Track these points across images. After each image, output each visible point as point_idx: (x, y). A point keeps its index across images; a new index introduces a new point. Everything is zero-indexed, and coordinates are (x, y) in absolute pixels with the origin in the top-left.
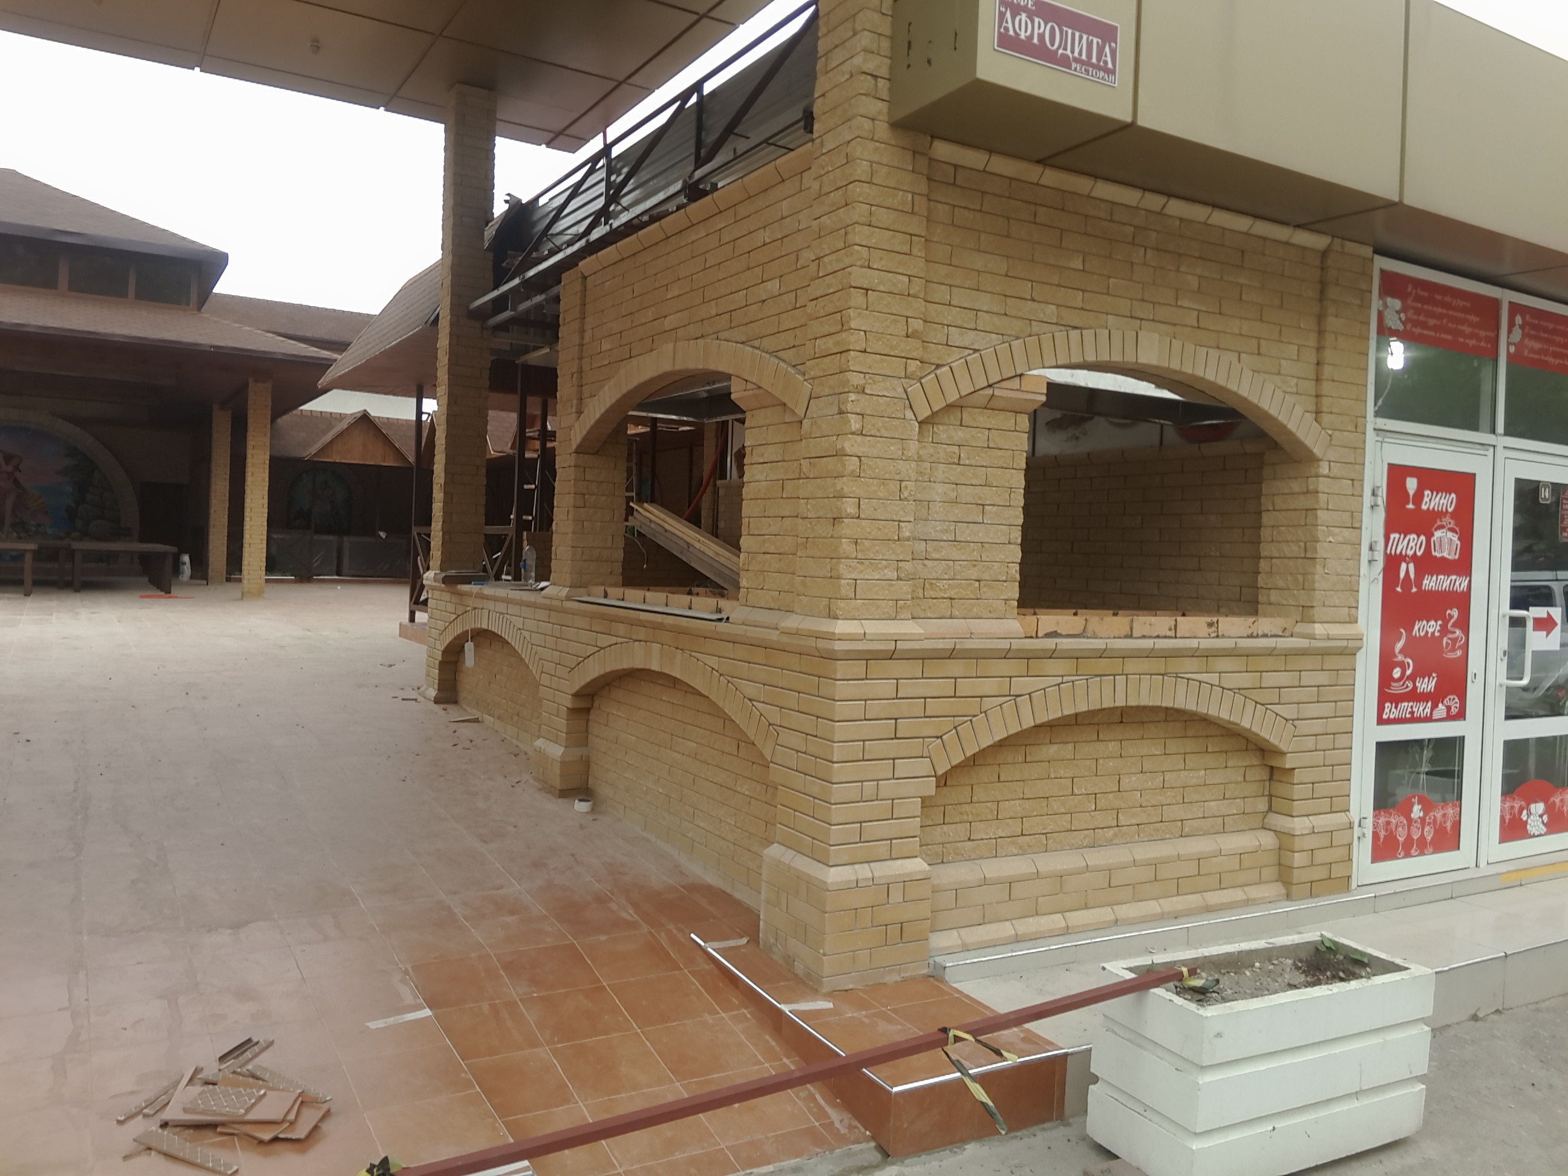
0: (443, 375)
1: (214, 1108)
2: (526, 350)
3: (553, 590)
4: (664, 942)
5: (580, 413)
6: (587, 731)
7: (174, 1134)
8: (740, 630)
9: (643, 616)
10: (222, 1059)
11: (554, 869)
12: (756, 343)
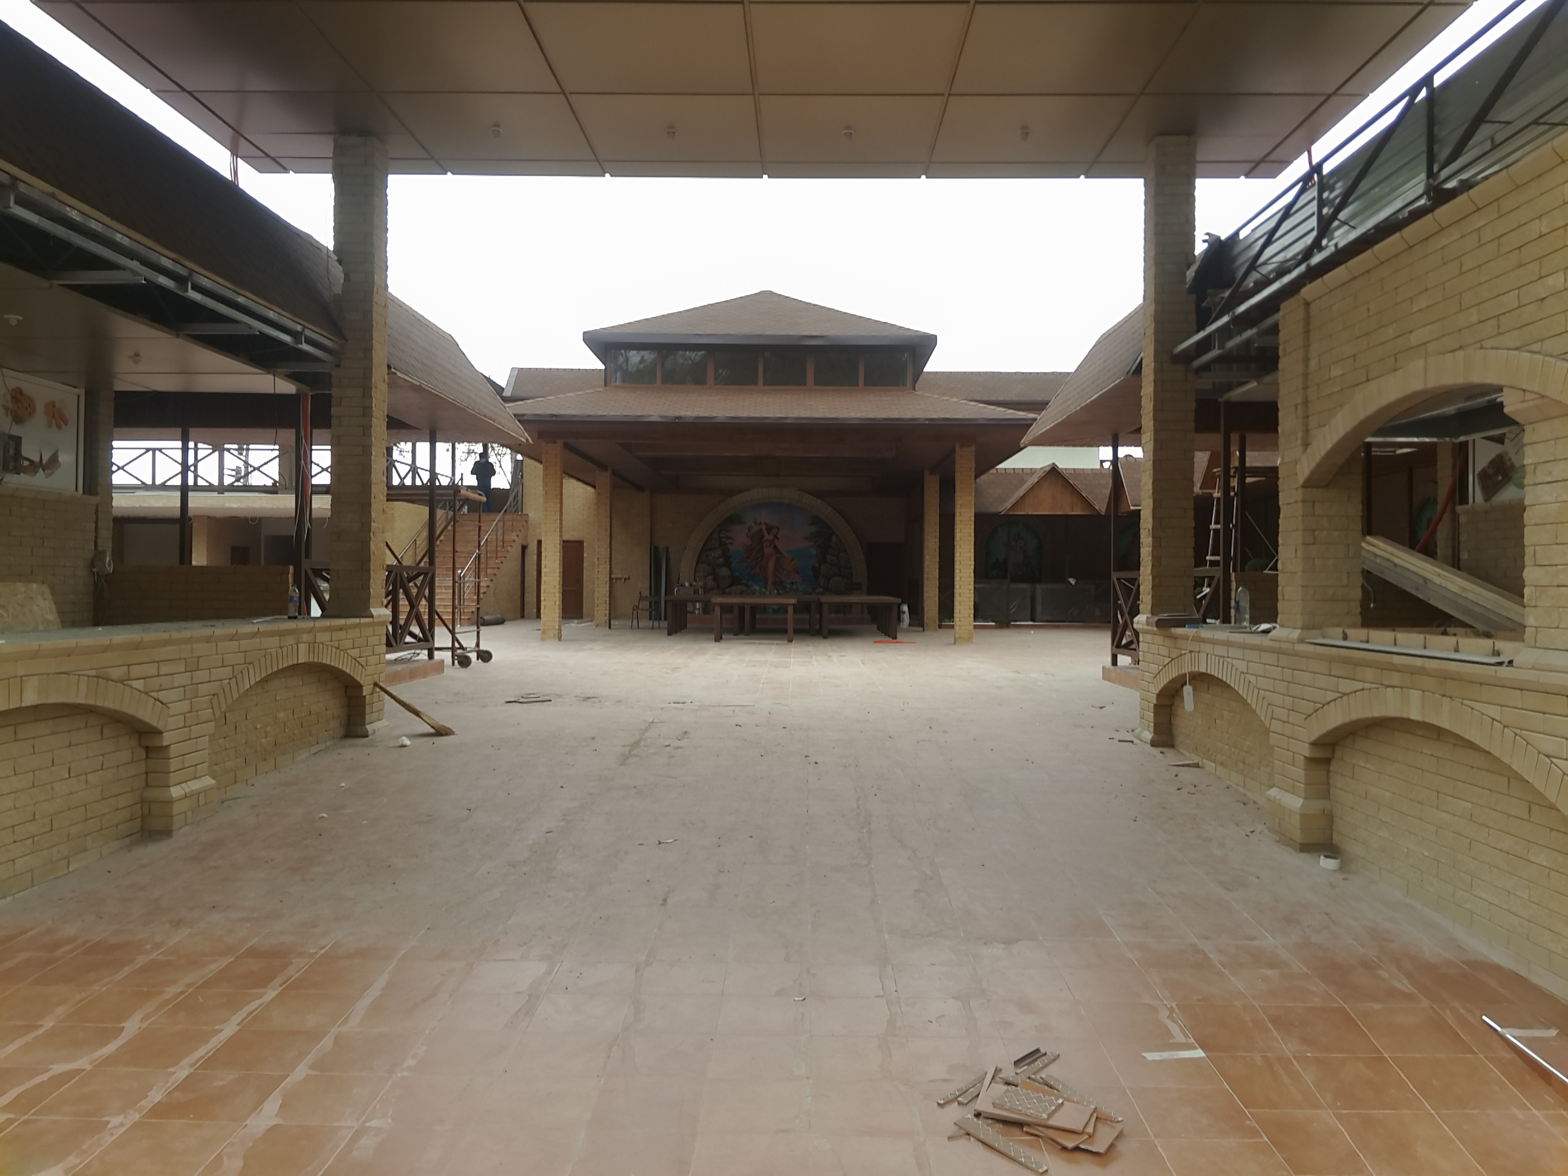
0: (1147, 422)
1: (1020, 1108)
2: (1230, 387)
3: (1283, 632)
4: (1451, 1020)
5: (1306, 445)
6: (1328, 784)
7: (988, 1125)
8: (1532, 676)
9: (1397, 659)
10: (1017, 1063)
11: (1308, 927)
12: (1535, 347)
